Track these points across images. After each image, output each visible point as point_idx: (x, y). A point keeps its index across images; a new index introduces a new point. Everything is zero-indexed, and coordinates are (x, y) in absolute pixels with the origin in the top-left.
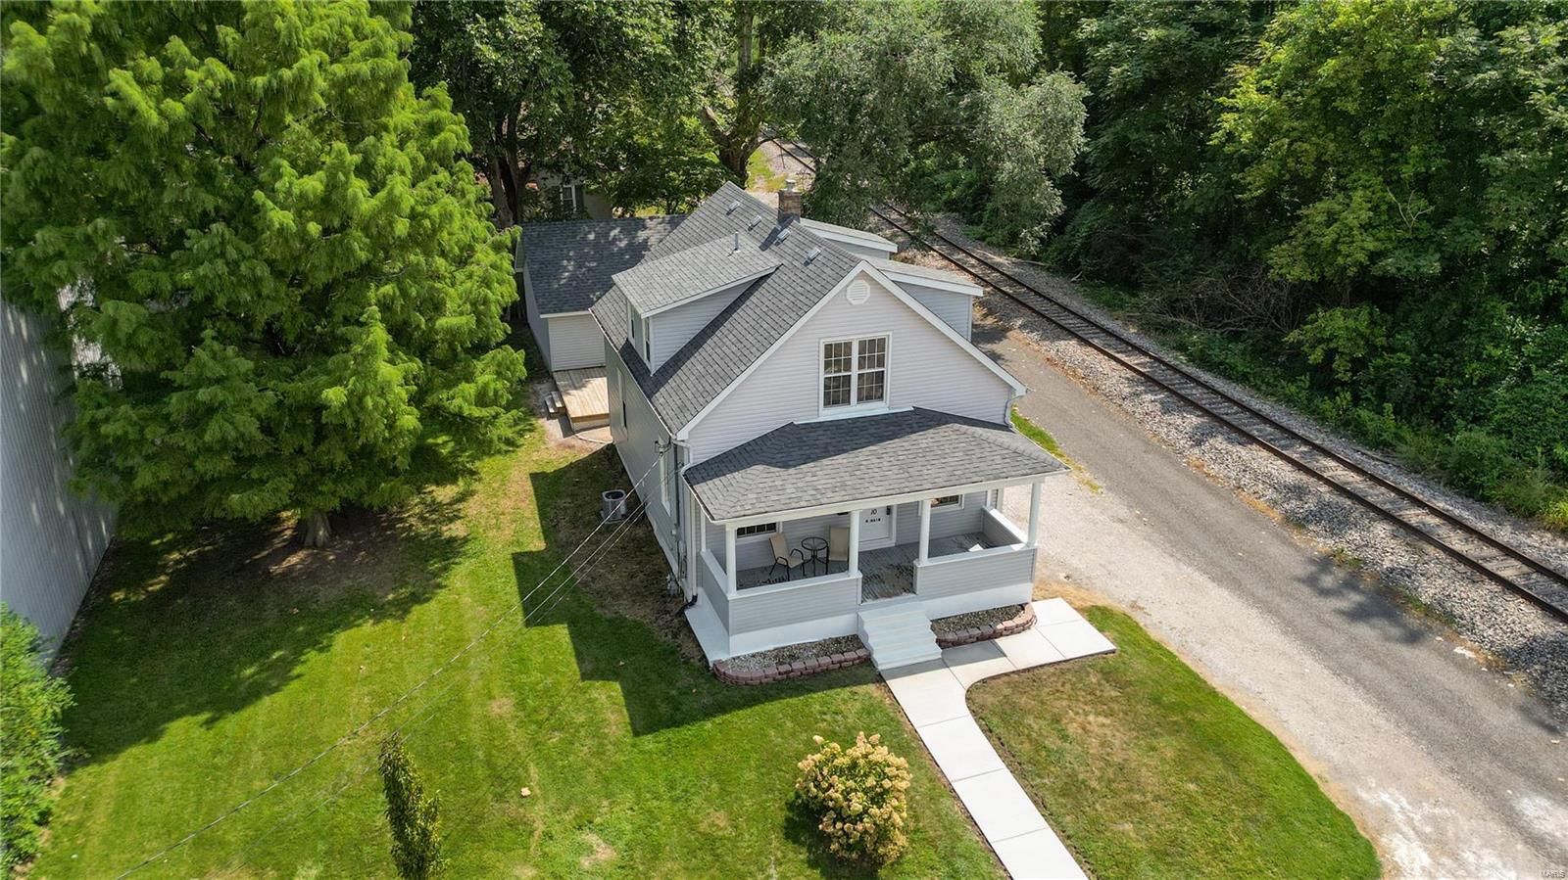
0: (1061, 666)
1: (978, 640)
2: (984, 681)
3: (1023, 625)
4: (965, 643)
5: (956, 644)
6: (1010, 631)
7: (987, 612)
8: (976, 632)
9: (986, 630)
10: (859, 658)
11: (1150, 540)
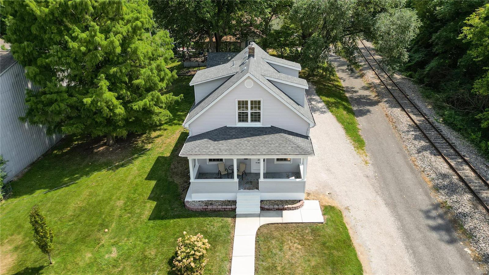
0: (299, 224)
1: (277, 210)
2: (268, 224)
3: (295, 207)
4: (271, 210)
5: (268, 210)
6: (290, 209)
7: (286, 201)
8: (276, 207)
9: (281, 207)
10: (232, 208)
11: (373, 185)
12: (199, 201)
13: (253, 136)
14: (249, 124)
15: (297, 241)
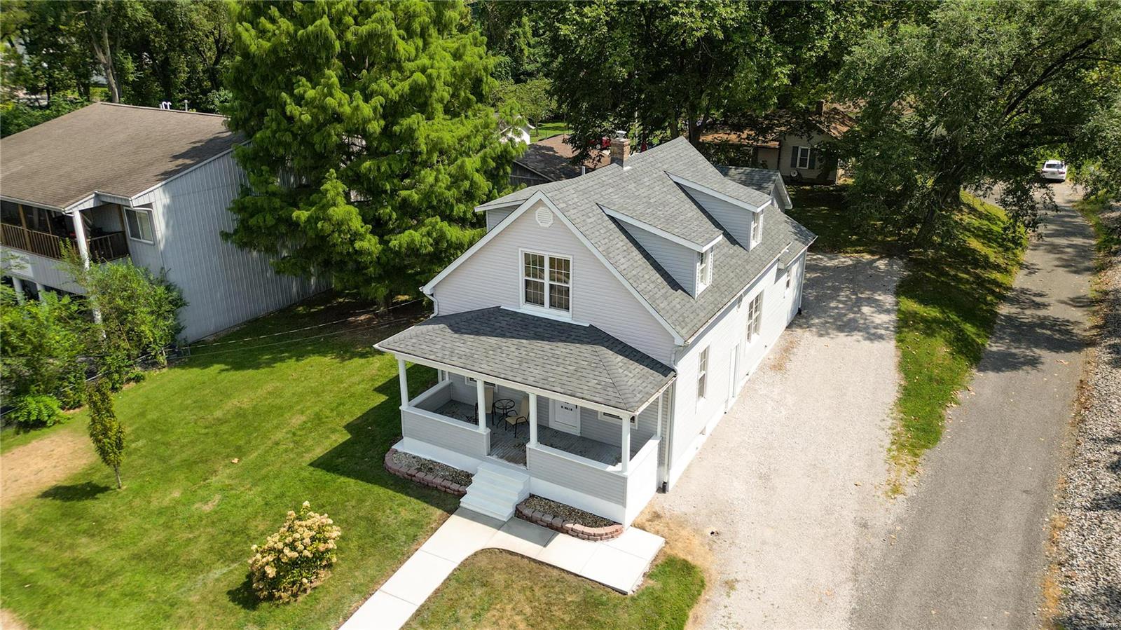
0: (567, 577)
1: (547, 526)
2: (502, 551)
3: (589, 535)
4: (536, 522)
5: (529, 520)
6: (576, 534)
7: (583, 513)
8: (548, 519)
9: (557, 522)
10: (458, 491)
11: (861, 553)
12: (414, 457)
13: (537, 339)
14: (545, 312)
15: (528, 610)
